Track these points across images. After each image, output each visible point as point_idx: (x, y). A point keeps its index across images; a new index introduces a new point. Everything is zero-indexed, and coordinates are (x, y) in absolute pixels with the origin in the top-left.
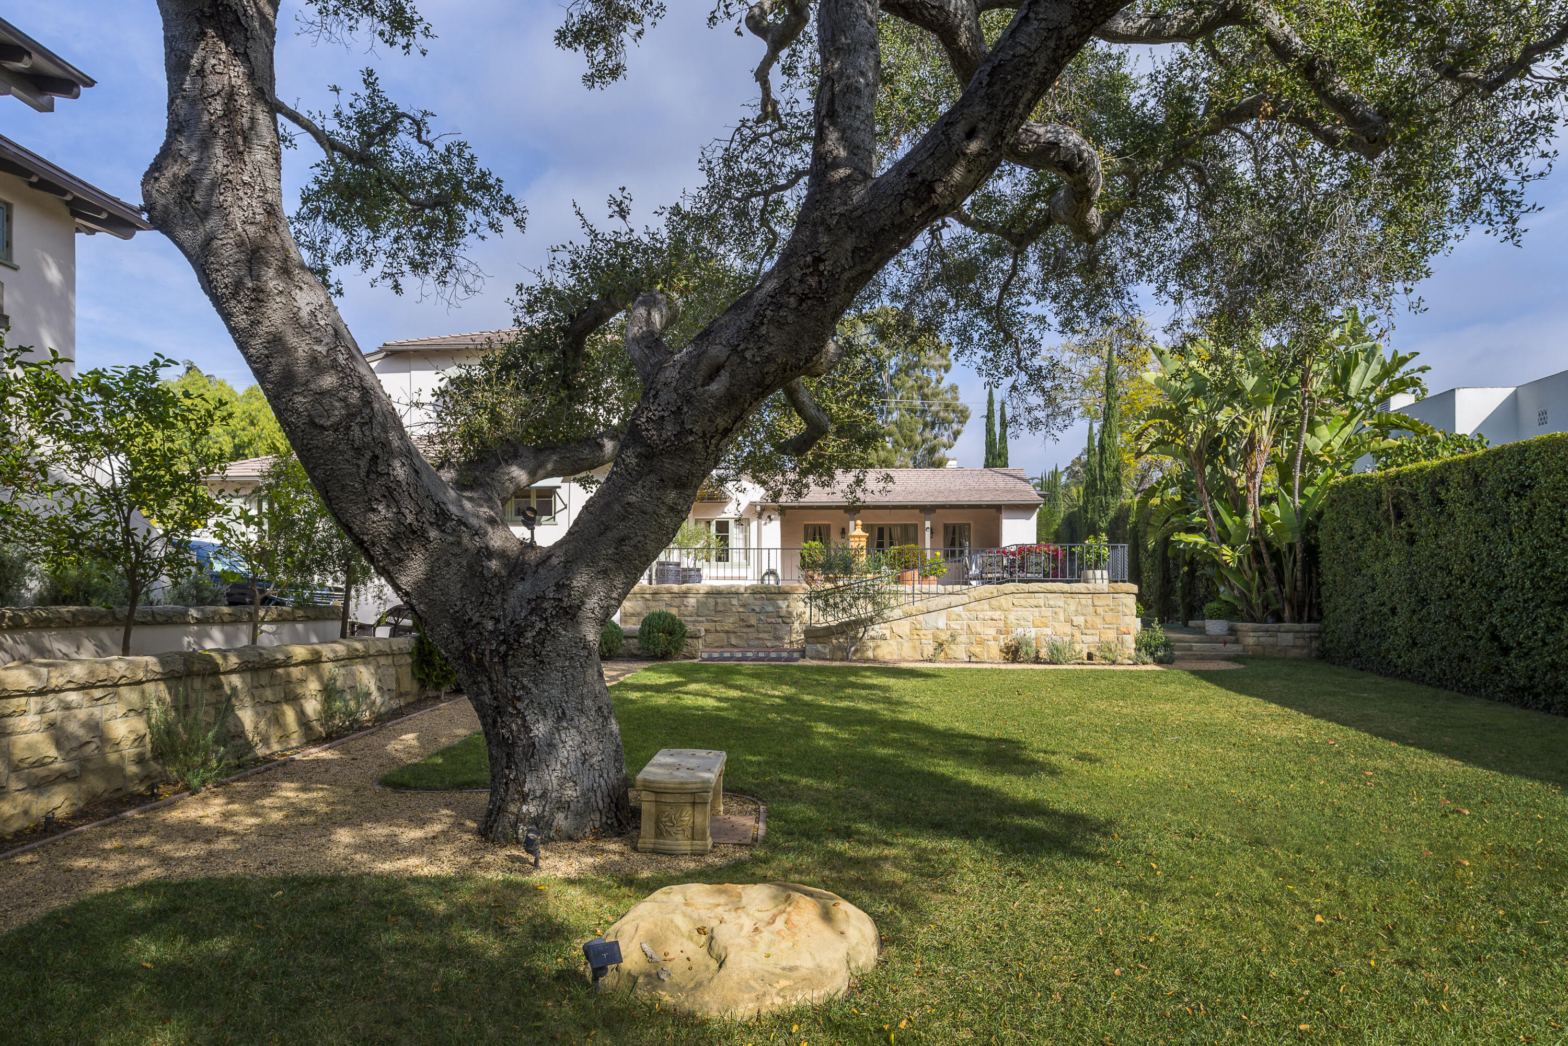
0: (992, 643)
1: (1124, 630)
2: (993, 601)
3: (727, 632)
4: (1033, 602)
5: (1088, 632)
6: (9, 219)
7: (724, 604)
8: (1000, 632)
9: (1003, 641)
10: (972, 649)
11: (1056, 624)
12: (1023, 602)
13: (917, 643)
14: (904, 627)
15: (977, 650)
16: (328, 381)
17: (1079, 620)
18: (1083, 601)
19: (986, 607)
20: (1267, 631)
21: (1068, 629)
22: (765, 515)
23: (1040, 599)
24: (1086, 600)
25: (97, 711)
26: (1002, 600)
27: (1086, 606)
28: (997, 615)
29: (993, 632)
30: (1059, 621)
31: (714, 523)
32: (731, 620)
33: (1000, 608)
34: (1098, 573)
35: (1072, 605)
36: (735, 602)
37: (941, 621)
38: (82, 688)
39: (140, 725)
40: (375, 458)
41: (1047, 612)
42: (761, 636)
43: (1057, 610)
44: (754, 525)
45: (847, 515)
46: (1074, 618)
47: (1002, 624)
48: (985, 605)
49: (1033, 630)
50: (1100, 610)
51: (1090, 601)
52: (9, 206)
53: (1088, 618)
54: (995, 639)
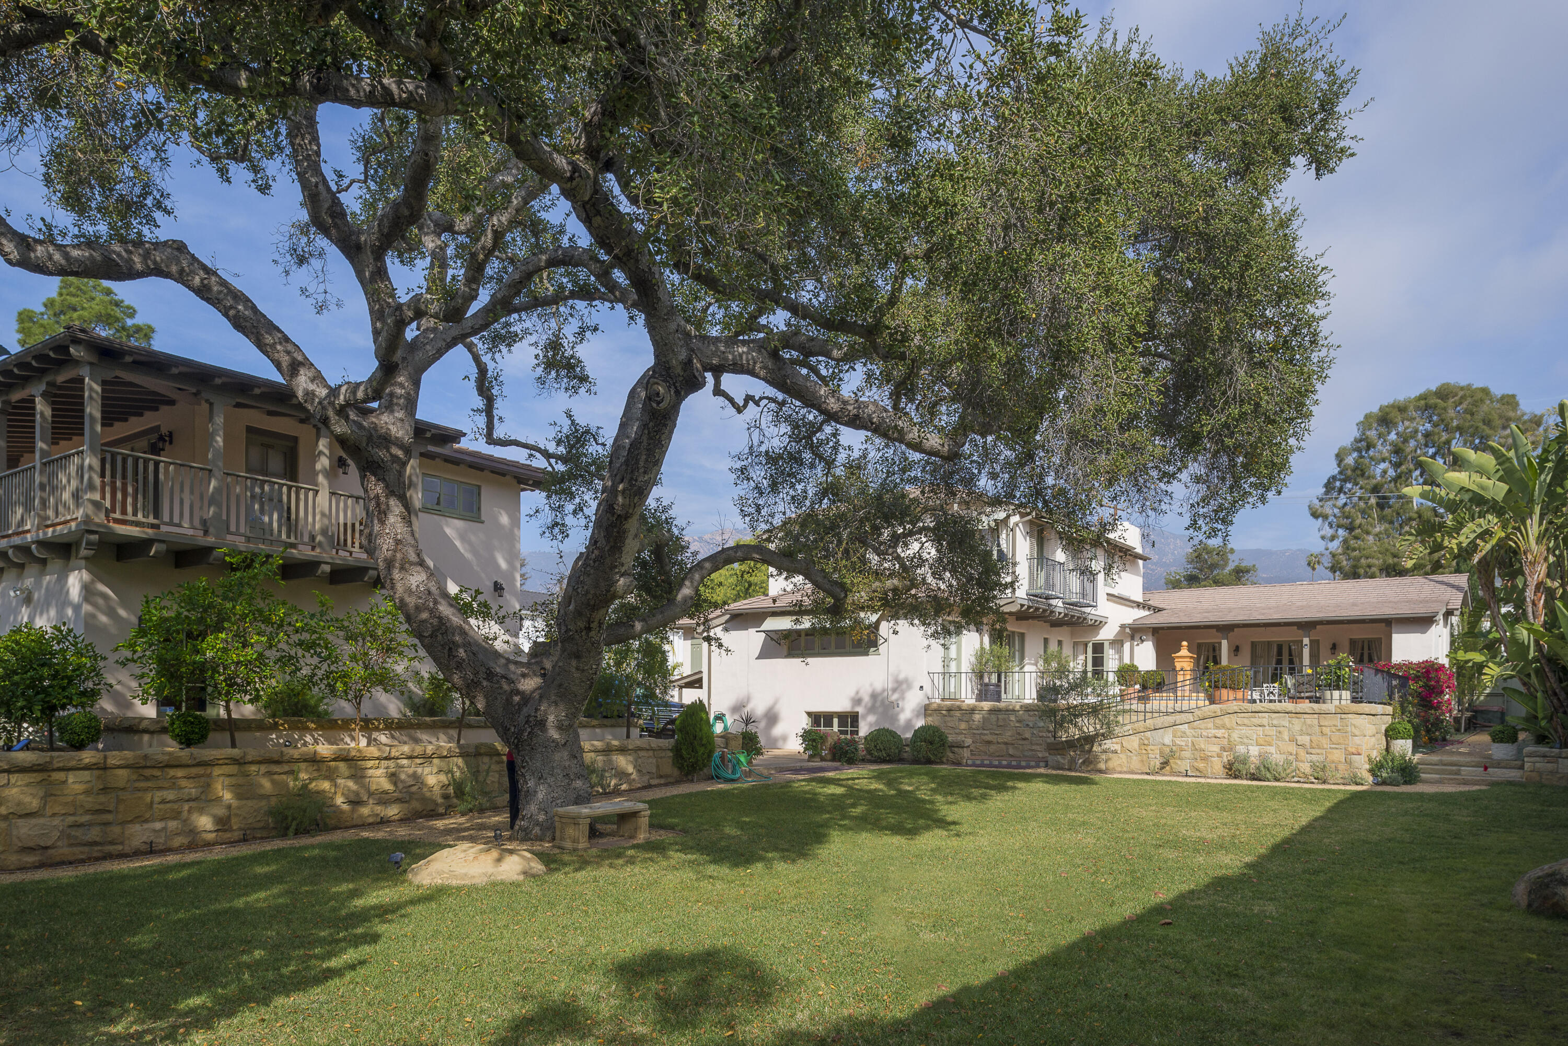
0: (1216, 759)
1: (1354, 750)
2: (1217, 720)
3: (1006, 744)
4: (1256, 721)
5: (1313, 751)
6: (479, 494)
7: (1004, 720)
8: (1223, 749)
9: (1226, 757)
10: (1196, 764)
11: (1279, 743)
12: (1246, 721)
13: (1145, 757)
14: (1133, 743)
15: (1201, 765)
16: (425, 615)
17: (1304, 740)
18: (1309, 721)
19: (1211, 725)
20: (1544, 756)
21: (1293, 748)
22: (1137, 637)
23: (1265, 719)
24: (1312, 720)
25: (419, 770)
26: (1226, 719)
27: (1311, 726)
28: (1219, 733)
29: (1216, 749)
30: (1283, 740)
31: (1090, 645)
32: (1009, 733)
33: (1223, 727)
34: (1336, 694)
35: (1297, 724)
36: (1013, 718)
37: (1167, 738)
38: (410, 757)
39: (443, 778)
40: (450, 649)
41: (1272, 732)
42: (1034, 747)
43: (1282, 729)
44: (1127, 646)
45: (1219, 634)
46: (1299, 738)
47: (1225, 742)
48: (1209, 723)
49: (1257, 748)
50: (1327, 730)
51: (1316, 722)
52: (479, 487)
53: (1314, 738)
54: (1219, 756)
